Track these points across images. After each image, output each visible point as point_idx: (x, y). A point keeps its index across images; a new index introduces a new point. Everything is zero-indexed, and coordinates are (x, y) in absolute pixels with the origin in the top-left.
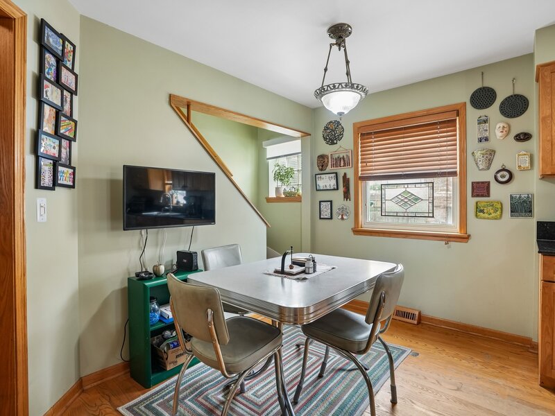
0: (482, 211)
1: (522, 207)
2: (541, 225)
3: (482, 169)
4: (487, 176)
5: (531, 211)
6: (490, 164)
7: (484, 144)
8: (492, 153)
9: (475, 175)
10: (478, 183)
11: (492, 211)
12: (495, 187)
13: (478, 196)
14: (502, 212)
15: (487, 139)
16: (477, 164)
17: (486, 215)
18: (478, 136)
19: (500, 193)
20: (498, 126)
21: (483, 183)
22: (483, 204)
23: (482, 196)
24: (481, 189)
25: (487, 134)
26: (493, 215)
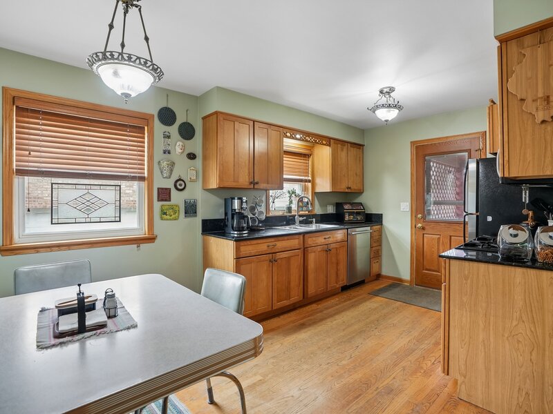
0: (165, 214)
1: (191, 209)
2: (205, 222)
3: (166, 177)
4: (169, 184)
5: (196, 213)
6: (171, 174)
7: (167, 155)
8: (173, 164)
9: (161, 182)
10: (162, 189)
11: (172, 213)
12: (174, 192)
13: (162, 200)
14: (179, 214)
15: (169, 153)
16: (162, 172)
17: (168, 217)
18: (163, 148)
19: (177, 198)
20: (178, 144)
21: (166, 189)
22: (166, 207)
23: (166, 200)
24: (164, 195)
25: (169, 148)
26: (173, 216)
